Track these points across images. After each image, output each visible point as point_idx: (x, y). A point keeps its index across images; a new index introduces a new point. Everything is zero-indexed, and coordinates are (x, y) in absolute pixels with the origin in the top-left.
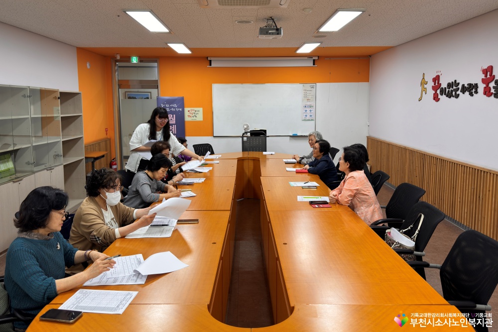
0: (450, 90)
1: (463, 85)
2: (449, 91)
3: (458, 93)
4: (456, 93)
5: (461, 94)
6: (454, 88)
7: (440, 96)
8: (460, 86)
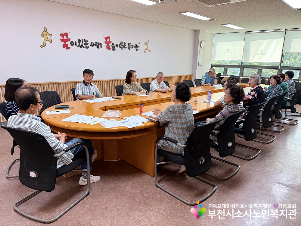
0: (81, 43)
1: (92, 43)
2: (79, 44)
3: (87, 46)
4: (86, 46)
5: (90, 47)
6: (84, 42)
7: (70, 46)
8: (89, 43)
